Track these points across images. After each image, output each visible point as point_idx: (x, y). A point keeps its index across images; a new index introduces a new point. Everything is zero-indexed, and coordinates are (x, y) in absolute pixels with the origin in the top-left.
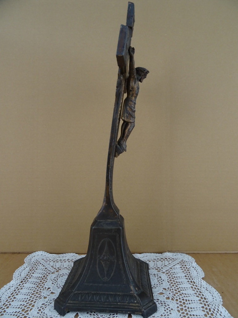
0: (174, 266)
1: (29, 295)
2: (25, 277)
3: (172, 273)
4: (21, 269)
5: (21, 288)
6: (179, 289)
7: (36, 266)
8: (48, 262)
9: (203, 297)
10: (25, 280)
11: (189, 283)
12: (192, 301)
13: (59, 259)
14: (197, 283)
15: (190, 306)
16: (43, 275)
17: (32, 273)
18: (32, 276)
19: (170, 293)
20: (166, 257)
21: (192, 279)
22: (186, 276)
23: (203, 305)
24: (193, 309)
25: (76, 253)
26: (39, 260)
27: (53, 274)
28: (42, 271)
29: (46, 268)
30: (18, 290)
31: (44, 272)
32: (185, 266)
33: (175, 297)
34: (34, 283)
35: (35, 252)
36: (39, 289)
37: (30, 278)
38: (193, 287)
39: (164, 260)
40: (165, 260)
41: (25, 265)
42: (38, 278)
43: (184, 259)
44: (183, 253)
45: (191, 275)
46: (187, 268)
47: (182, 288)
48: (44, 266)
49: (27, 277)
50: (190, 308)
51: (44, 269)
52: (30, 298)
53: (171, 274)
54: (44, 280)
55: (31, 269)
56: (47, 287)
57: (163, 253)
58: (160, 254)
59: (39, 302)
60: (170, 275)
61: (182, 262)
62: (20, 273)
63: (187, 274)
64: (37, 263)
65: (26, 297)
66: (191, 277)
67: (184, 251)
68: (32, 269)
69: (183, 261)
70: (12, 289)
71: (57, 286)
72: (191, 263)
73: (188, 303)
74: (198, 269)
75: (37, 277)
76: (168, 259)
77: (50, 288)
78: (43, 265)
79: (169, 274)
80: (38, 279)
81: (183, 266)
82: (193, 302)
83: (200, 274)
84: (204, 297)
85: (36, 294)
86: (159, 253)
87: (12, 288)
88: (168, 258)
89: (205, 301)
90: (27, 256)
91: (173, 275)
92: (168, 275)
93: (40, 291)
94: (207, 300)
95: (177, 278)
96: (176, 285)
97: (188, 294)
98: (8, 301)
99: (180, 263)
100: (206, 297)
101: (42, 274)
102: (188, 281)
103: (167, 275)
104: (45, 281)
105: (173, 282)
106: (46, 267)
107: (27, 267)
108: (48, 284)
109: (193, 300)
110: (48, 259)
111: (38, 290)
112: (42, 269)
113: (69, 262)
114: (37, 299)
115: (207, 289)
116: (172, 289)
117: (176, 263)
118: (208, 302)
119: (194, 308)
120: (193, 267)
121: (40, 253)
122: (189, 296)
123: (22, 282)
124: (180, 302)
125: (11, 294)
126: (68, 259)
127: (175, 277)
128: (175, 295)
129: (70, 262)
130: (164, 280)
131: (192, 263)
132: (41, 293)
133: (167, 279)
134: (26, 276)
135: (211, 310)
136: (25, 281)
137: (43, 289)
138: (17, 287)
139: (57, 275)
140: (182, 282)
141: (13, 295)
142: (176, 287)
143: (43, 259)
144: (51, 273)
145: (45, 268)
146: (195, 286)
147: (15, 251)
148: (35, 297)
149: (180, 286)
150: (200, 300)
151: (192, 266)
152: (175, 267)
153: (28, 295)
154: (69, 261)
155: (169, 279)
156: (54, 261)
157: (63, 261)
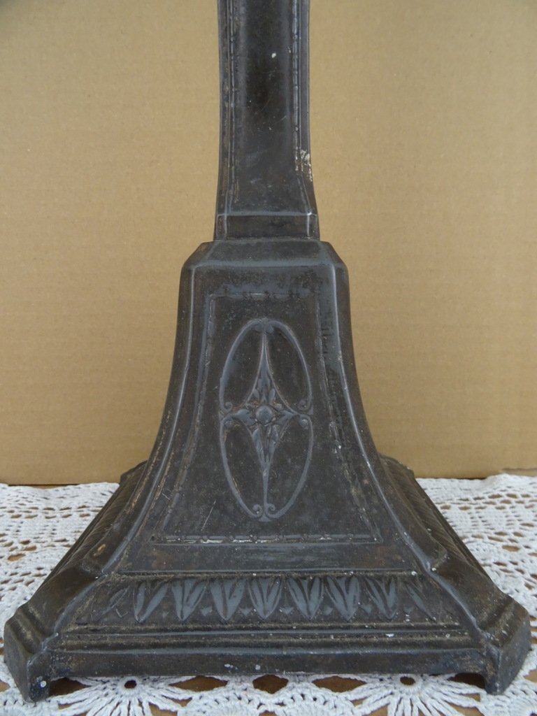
13: (42, 505)
20: (511, 491)
39: (508, 502)
57: (490, 478)
58: (477, 482)
113: (82, 516)
126: (84, 507)
154: (85, 511)
156: (15, 514)
157: (58, 515)
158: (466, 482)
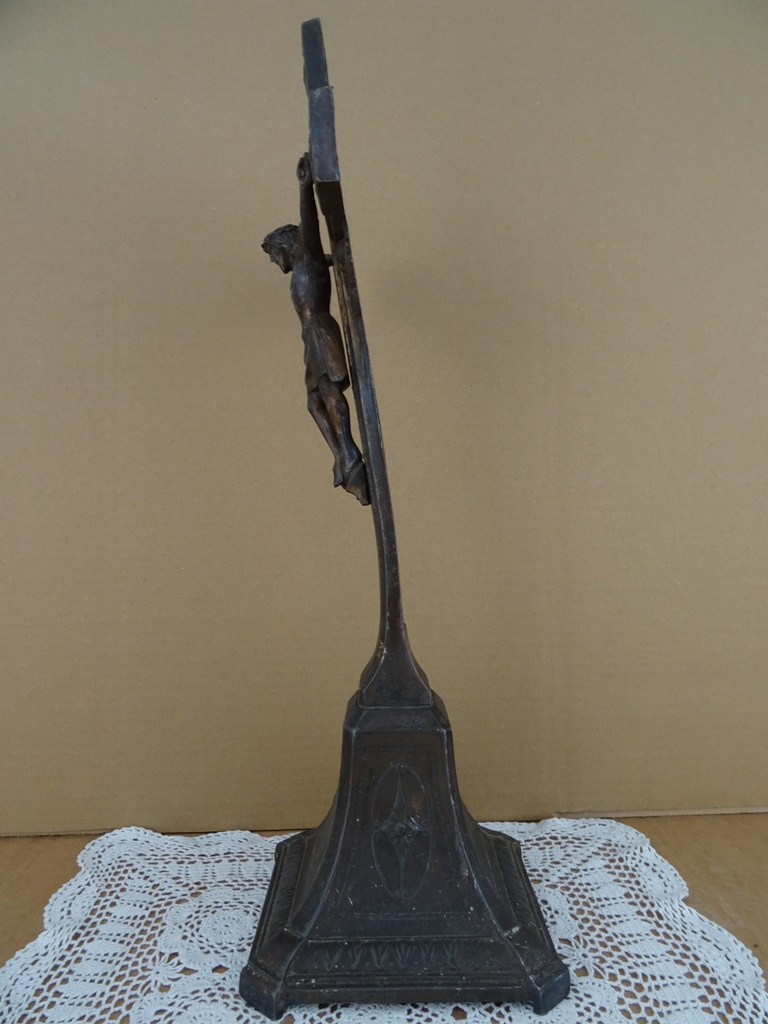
0: (584, 861)
1: (108, 982)
2: (88, 920)
3: (581, 888)
4: (67, 890)
5: (75, 957)
6: (615, 940)
7: (121, 878)
8: (161, 864)
9: (698, 964)
10: (86, 930)
11: (643, 918)
12: (662, 978)
13: (197, 852)
14: (671, 917)
15: (660, 996)
16: (147, 909)
17: (108, 903)
18: (108, 914)
19: (584, 956)
20: (554, 834)
21: (652, 905)
22: (628, 895)
23: (703, 992)
24: (672, 1008)
25: (252, 831)
26: (126, 858)
27: (181, 906)
28: (142, 897)
29: (155, 887)
30: (65, 966)
31: (149, 899)
32: (621, 860)
33: (603, 966)
34: (119, 939)
35: (112, 830)
36: (140, 960)
37: (104, 922)
38: (660, 930)
39: (549, 843)
40: (553, 845)
41: (81, 878)
42: (130, 921)
43: (614, 837)
44: (608, 818)
45: (644, 889)
46: (626, 868)
47: (623, 936)
48: (146, 878)
49: (94, 918)
50: (661, 1004)
51: (149, 890)
52: (112, 993)
53: (577, 890)
54: (154, 928)
55: (103, 889)
56: (168, 953)
57: (542, 821)
58: (533, 824)
59: (143, 1006)
60: (577, 894)
61: (608, 848)
62: (68, 905)
63: (633, 889)
64: (122, 870)
65: (99, 989)
66: (646, 898)
67: (607, 812)
68: (108, 891)
69: (610, 845)
70: (46, 963)
71: (202, 945)
72: (638, 851)
73: (653, 988)
74: (665, 871)
75: (129, 918)
76: (560, 840)
77: (176, 954)
78: (142, 873)
79: (572, 891)
80: (132, 924)
81: (612, 861)
82: (668, 981)
83: (676, 887)
84: (702, 963)
85: (131, 978)
86: (528, 822)
87: (43, 960)
88: (559, 836)
89: (707, 976)
90: (87, 847)
91: (587, 895)
92: (569, 892)
93: (145, 965)
94: (712, 975)
95: (600, 904)
96: (601, 927)
97: (647, 957)
98: (35, 1007)
99: (601, 852)
100: (707, 965)
101: (144, 907)
102: (639, 913)
103: (566, 893)
104: (157, 932)
105: (591, 918)
106: (156, 883)
107: (88, 884)
108: (170, 941)
109: (666, 975)
110: (160, 853)
111: (135, 964)
112: (142, 890)
113: (230, 861)
114: (136, 996)
115: (706, 936)
116: (592, 942)
117: (590, 854)
118: (718, 980)
119: (674, 1003)
120: (647, 865)
121: (129, 833)
122: (651, 963)
123: (76, 936)
124: (626, 983)
125: (41, 980)
126: (229, 853)
127: (592, 899)
128: (603, 961)
129: (234, 860)
130: (560, 911)
131: (641, 851)
132: (146, 973)
133: (569, 905)
134: (89, 916)
135: (733, 1007)
136: (88, 933)
137: (154, 959)
138: (60, 955)
139: (197, 909)
140: (618, 916)
141: (50, 983)
142: (604, 935)
143: (140, 855)
144: (174, 900)
145: (151, 885)
146: (665, 928)
147: (44, 831)
148: (129, 988)
149: (617, 929)
150: (690, 975)
151: (643, 861)
152: (588, 865)
153: (105, 982)
154: (231, 857)
155: (576, 907)
156: (179, 860)
157: (212, 861)
158: (524, 824)
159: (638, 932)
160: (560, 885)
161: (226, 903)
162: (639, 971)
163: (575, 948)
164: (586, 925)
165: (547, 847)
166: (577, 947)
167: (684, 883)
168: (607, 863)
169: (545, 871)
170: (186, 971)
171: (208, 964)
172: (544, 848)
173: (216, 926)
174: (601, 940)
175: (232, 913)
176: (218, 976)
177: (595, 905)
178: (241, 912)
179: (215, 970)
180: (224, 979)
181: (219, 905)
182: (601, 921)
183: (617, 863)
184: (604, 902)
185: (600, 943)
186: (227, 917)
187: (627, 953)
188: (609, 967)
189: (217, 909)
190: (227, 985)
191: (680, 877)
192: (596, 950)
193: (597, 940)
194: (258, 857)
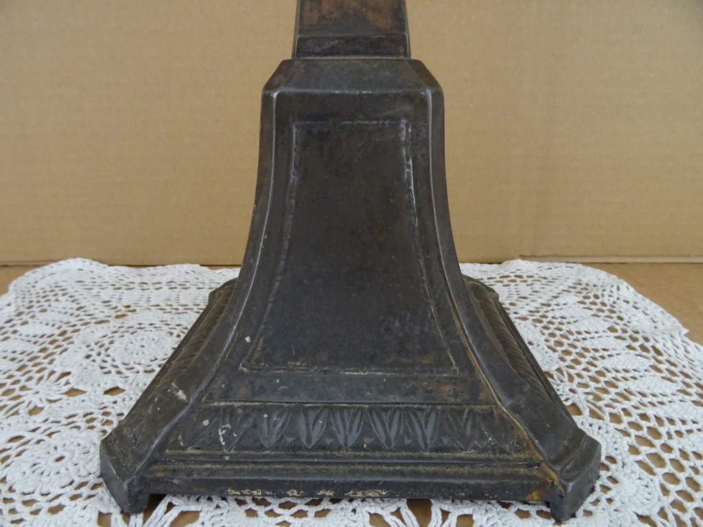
0: (555, 297)
3: (555, 321)
6: (608, 374)
7: (47, 301)
8: (96, 290)
11: (637, 353)
12: (684, 422)
14: (672, 352)
15: (687, 445)
16: (59, 328)
17: (20, 322)
18: (15, 332)
21: (646, 340)
22: (612, 329)
25: (201, 265)
26: (64, 284)
27: (100, 326)
28: (60, 318)
29: (78, 309)
31: (67, 319)
32: (596, 297)
33: (600, 404)
34: (11, 356)
35: (58, 261)
36: (24, 378)
38: (662, 367)
40: (518, 282)
41: (4, 299)
42: (35, 339)
43: (584, 277)
44: (575, 263)
45: (630, 324)
46: (604, 304)
48: (74, 301)
50: (691, 455)
51: (71, 311)
53: (550, 322)
54: (57, 347)
55: (22, 309)
56: (59, 371)
60: (551, 326)
61: (579, 287)
63: (616, 324)
64: (52, 294)
66: (636, 332)
67: (573, 256)
68: (27, 311)
69: (580, 284)
71: (104, 365)
72: (614, 289)
73: (674, 434)
74: (649, 308)
75: (36, 336)
76: (526, 278)
77: (69, 373)
78: (71, 297)
79: (545, 323)
80: (35, 343)
81: (586, 298)
82: (692, 426)
83: (667, 323)
86: (490, 264)
88: (524, 275)
90: (26, 275)
91: (563, 328)
92: (542, 325)
93: (26, 383)
95: (580, 337)
96: (587, 360)
97: (653, 395)
99: (572, 290)
101: (57, 327)
102: (631, 348)
103: (539, 325)
104: (59, 350)
105: (573, 350)
106: (83, 305)
107: (9, 304)
108: (71, 359)
110: (99, 281)
111: (16, 382)
112: (64, 311)
116: (579, 375)
117: (560, 291)
120: (627, 302)
121: (75, 264)
122: (662, 403)
124: (636, 426)
127: (570, 332)
128: (598, 399)
130: (535, 342)
131: (618, 289)
132: (23, 393)
137: (41, 379)
139: (116, 329)
140: (605, 350)
143: (79, 282)
144: (94, 320)
145: (76, 306)
146: (667, 363)
149: (607, 363)
151: (622, 298)
152: (561, 300)
155: (552, 340)
159: (635, 367)
160: (531, 318)
161: (152, 324)
162: (650, 412)
163: (559, 382)
164: (568, 358)
165: (512, 284)
166: (561, 381)
167: (675, 319)
168: (581, 299)
169: (512, 304)
170: (73, 392)
171: (102, 385)
172: (508, 285)
173: (130, 346)
174: (590, 374)
175: (154, 334)
176: (109, 398)
177: (575, 337)
178: (163, 334)
179: (107, 392)
180: (115, 402)
181: (142, 326)
182: (586, 354)
183: (592, 299)
184: (584, 335)
185: (589, 377)
186: (146, 337)
187: (626, 390)
188: (606, 406)
189: (139, 330)
190: (115, 410)
191: (668, 315)
192: (586, 386)
193: (584, 373)
194: (201, 285)
